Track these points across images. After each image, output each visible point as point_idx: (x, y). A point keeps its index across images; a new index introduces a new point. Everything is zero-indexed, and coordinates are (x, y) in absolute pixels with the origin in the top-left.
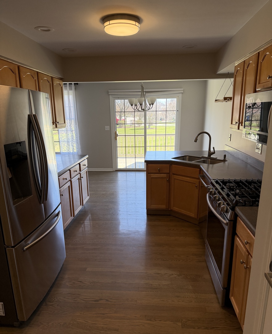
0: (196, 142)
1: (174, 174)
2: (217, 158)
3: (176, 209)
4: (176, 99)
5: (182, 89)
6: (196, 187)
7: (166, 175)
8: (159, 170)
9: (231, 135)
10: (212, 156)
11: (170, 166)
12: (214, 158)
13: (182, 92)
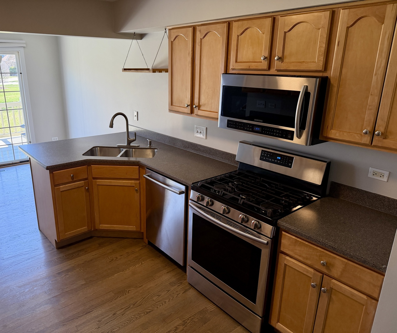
0: (112, 127)
1: (94, 178)
2: (139, 146)
3: (104, 226)
4: (14, 55)
5: (24, 42)
6: (137, 190)
7: (83, 182)
8: (73, 178)
9: (137, 112)
10: (132, 144)
11: (87, 168)
12: (136, 146)
13: (25, 45)
